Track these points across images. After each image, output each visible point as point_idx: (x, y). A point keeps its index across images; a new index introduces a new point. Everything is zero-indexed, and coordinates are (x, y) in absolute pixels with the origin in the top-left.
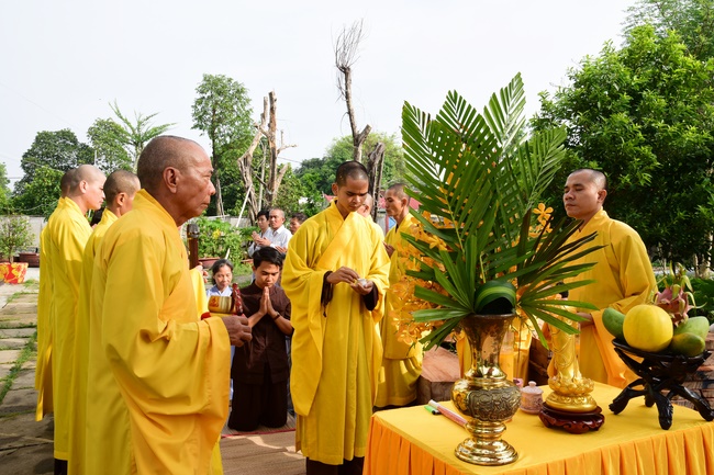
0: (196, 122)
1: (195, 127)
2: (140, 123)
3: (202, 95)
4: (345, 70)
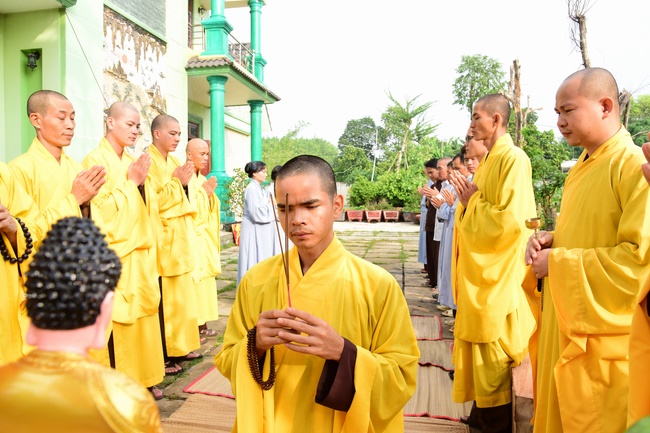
0: (457, 98)
1: (456, 102)
2: (408, 104)
3: (460, 75)
4: (579, 20)
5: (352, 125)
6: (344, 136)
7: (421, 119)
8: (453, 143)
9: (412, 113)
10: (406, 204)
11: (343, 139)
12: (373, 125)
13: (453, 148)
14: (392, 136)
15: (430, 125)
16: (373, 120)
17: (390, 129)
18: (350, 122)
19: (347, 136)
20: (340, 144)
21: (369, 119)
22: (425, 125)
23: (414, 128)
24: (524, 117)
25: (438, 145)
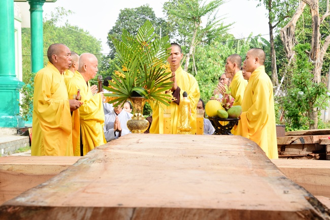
5: (125, 15)
6: (115, 30)
7: (212, 17)
8: (253, 42)
9: (203, 10)
11: (115, 36)
12: (153, 17)
14: (177, 32)
15: (222, 24)
16: (152, 10)
17: (174, 23)
18: (122, 12)
19: (119, 30)
20: (109, 38)
21: (147, 8)
22: (217, 24)
23: (204, 27)
24: (321, 21)
25: (234, 44)
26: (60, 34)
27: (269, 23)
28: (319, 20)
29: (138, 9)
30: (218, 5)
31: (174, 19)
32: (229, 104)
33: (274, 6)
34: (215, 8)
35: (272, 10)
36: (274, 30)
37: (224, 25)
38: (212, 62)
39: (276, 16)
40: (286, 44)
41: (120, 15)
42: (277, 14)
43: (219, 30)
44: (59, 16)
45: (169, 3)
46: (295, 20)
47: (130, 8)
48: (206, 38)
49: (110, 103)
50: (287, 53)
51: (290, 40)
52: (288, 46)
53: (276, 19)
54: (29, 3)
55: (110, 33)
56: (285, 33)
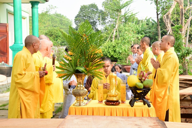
5: (83, 8)
6: (78, 16)
7: (127, 9)
8: (147, 21)
9: (122, 6)
10: (118, 60)
11: (78, 18)
12: (97, 9)
13: (147, 24)
14: (109, 16)
15: (132, 13)
16: (97, 6)
17: (108, 12)
18: (82, 7)
19: (80, 16)
20: (76, 20)
21: (94, 5)
22: (129, 13)
23: (123, 14)
24: (185, 11)
25: (138, 22)
26: (52, 18)
27: (157, 12)
28: (184, 11)
29: (90, 5)
30: (130, 3)
31: (108, 10)
32: (143, 78)
33: (159, 3)
34: (129, 4)
35: (158, 5)
36: (159, 16)
37: (133, 14)
38: (127, 33)
39: (160, 8)
40: (166, 24)
41: (81, 8)
42: (161, 7)
43: (130, 16)
44: (50, 9)
45: (105, 2)
46: (171, 11)
47: (86, 5)
48: (124, 20)
49: (60, 78)
50: (167, 28)
51: (168, 21)
52: (167, 24)
53: (160, 10)
54: (31, 4)
55: (76, 17)
56: (166, 17)
